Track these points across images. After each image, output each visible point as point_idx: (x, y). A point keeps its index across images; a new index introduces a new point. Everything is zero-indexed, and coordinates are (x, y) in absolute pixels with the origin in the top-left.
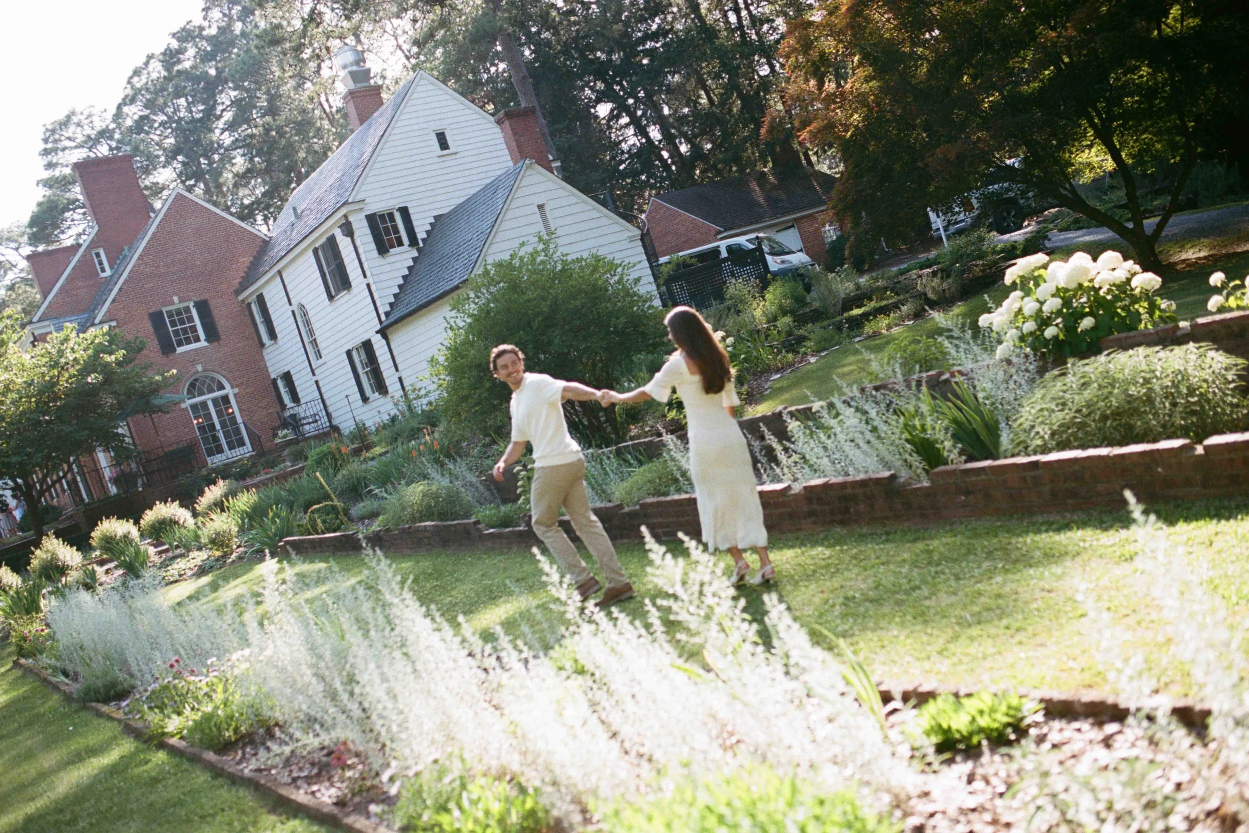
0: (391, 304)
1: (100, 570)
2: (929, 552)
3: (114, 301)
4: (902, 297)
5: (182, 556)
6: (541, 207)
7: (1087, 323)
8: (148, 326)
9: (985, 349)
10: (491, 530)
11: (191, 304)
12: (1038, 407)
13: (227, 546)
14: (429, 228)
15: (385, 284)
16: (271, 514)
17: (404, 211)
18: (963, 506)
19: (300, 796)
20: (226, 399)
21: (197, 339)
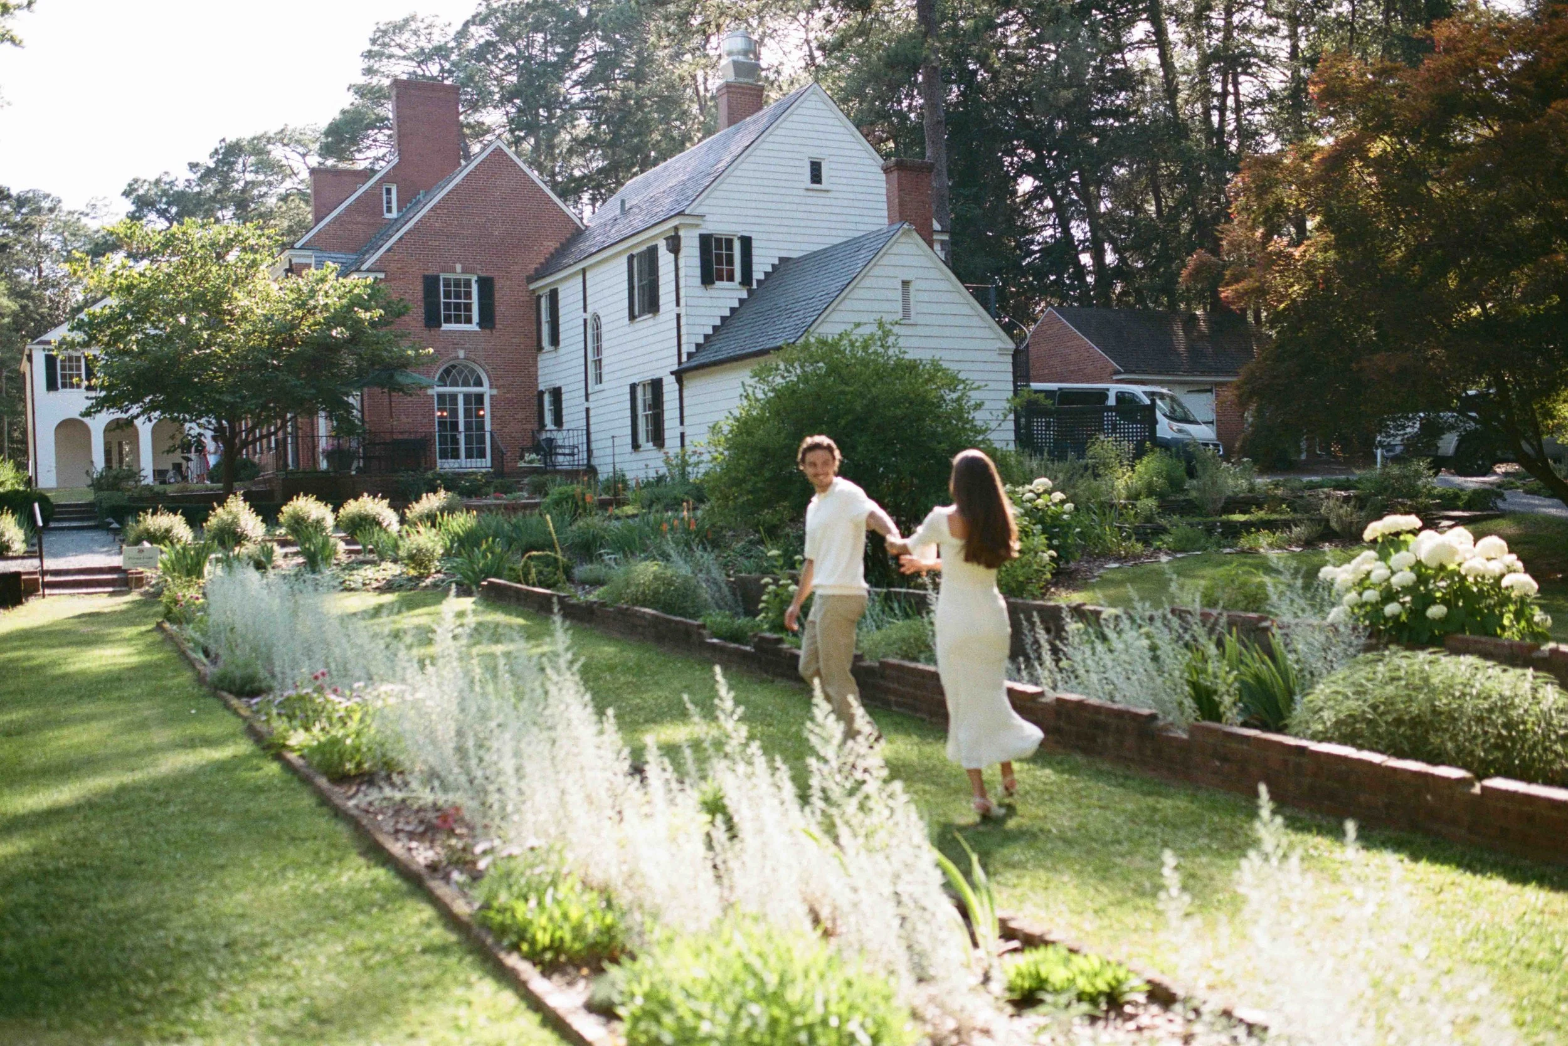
0: (698, 346)
1: (279, 551)
2: (1155, 810)
3: (389, 250)
4: (1299, 516)
5: (372, 563)
6: (906, 284)
7: (1436, 611)
8: (418, 289)
9: (1313, 606)
10: (715, 641)
11: (474, 278)
12: (1334, 688)
13: (426, 568)
14: (770, 269)
15: (698, 320)
16: (484, 546)
17: (746, 242)
18: (1215, 773)
19: (397, 848)
20: (480, 398)
21: (469, 320)
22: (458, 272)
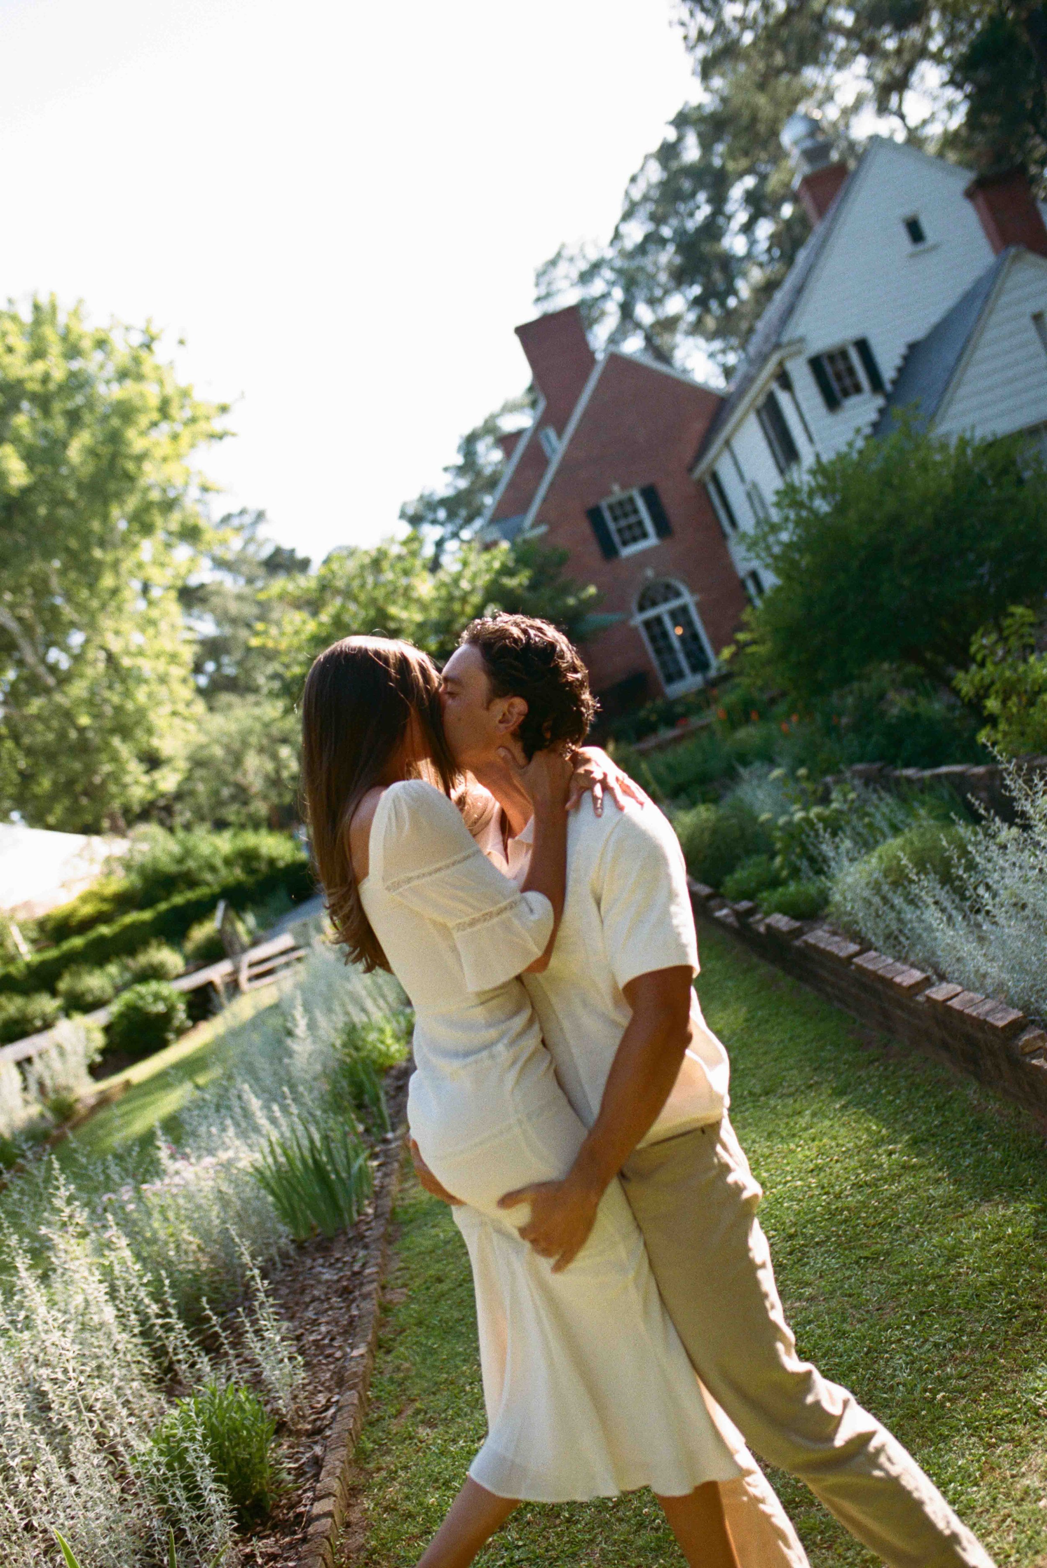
3: (545, 500)
6: (1036, 316)
8: (585, 527)
11: (635, 492)
14: (899, 363)
17: (863, 346)
20: (684, 609)
21: (645, 535)
22: (617, 492)
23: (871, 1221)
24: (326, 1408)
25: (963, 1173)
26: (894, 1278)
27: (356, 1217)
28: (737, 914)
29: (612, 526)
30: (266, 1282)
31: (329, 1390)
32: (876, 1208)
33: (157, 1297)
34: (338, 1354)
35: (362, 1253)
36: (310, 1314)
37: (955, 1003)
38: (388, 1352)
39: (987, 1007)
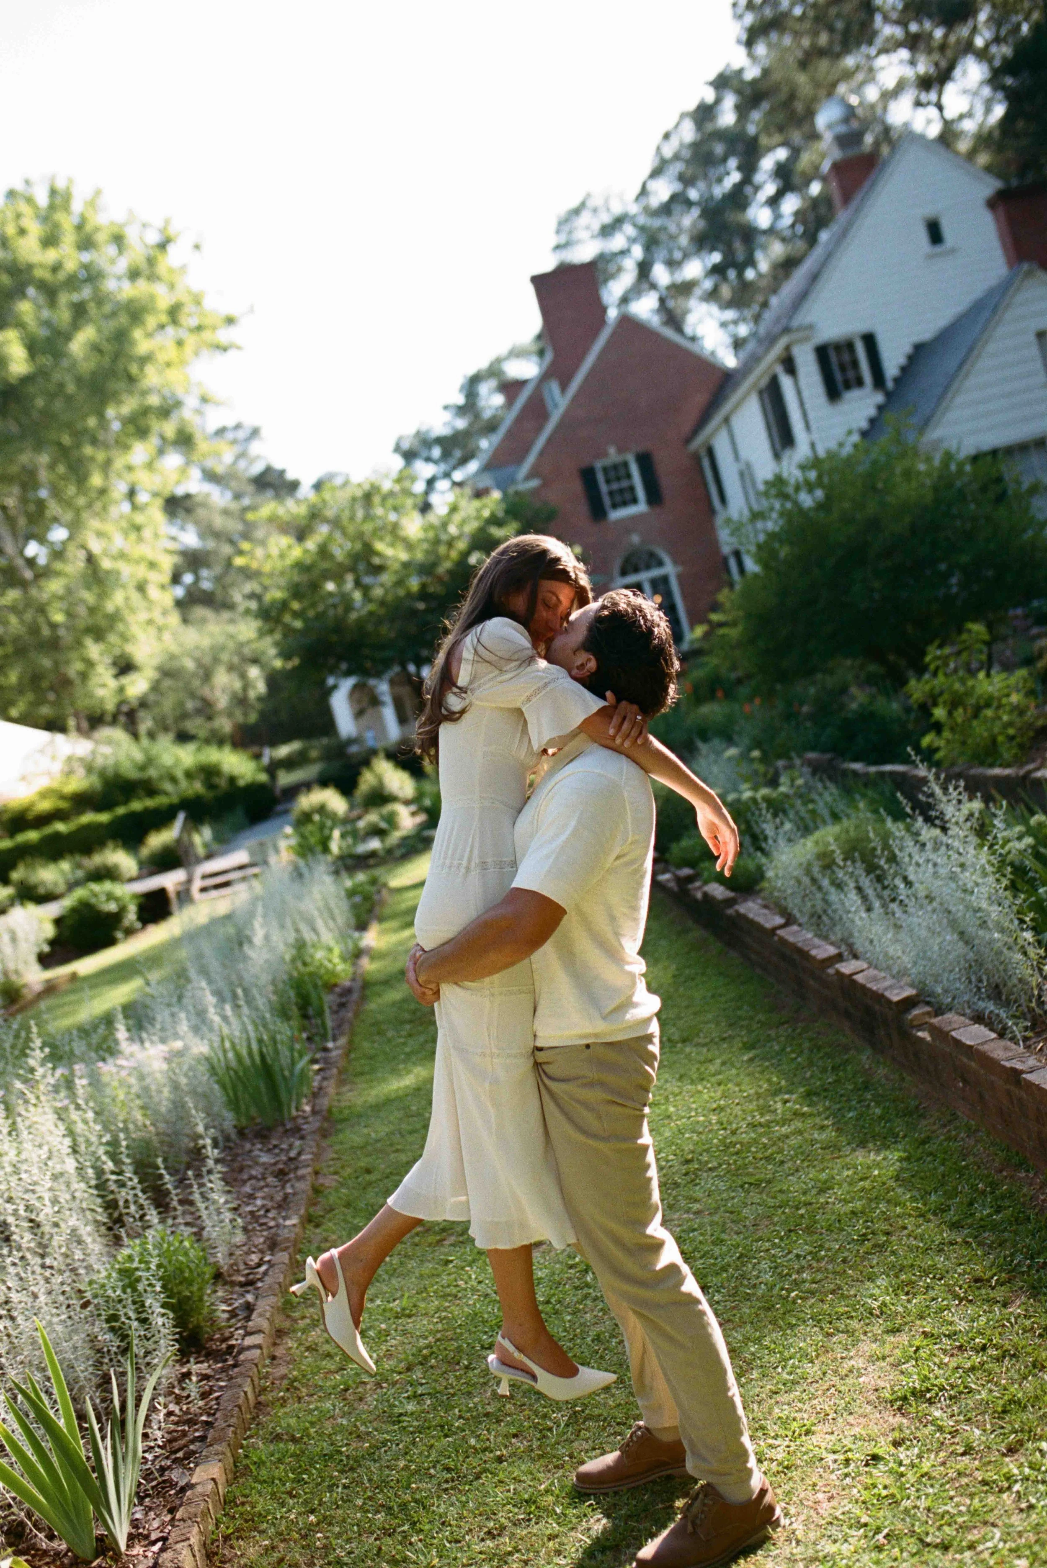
3: (541, 454)
6: (1041, 335)
8: (577, 486)
11: (631, 458)
14: (903, 362)
17: (869, 340)
20: (665, 579)
21: (635, 501)
22: (613, 455)
23: (760, 1155)
24: (259, 1265)
25: (846, 1123)
26: (771, 1202)
27: (294, 1113)
28: (679, 880)
29: (604, 488)
30: (216, 1151)
31: (262, 1252)
32: (765, 1145)
33: (114, 1156)
34: (272, 1224)
35: (298, 1143)
36: (247, 1189)
37: (859, 978)
38: (317, 1226)
39: (887, 983)
